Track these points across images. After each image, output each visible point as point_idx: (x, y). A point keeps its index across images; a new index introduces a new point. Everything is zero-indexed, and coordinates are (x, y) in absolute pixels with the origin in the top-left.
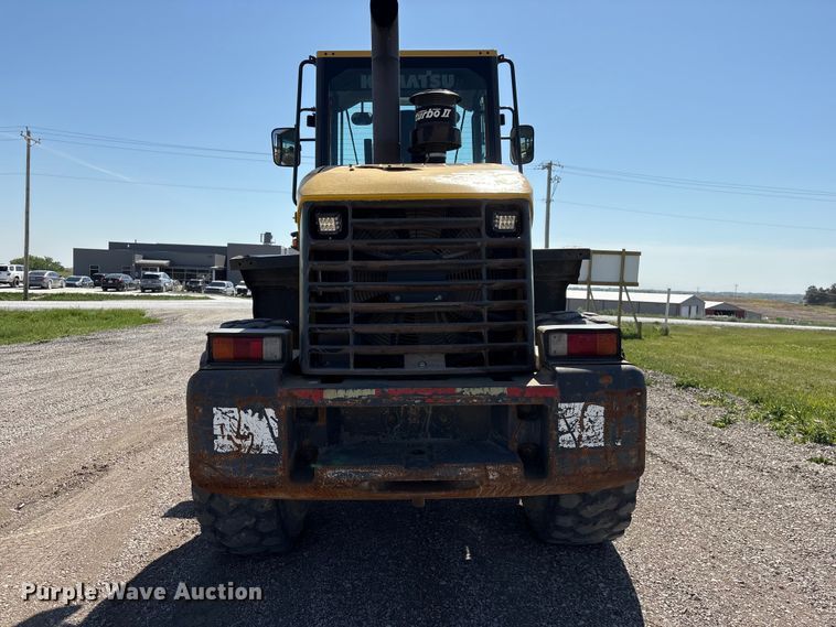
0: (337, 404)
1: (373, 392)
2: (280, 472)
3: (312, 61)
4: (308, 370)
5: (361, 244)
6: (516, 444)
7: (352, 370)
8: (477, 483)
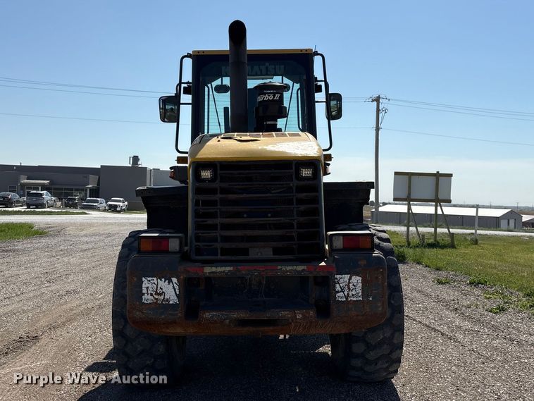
0: (212, 275)
1: (231, 268)
2: (179, 314)
3: (189, 56)
4: (195, 257)
5: (225, 185)
6: (314, 300)
7: (219, 257)
8: (290, 321)
